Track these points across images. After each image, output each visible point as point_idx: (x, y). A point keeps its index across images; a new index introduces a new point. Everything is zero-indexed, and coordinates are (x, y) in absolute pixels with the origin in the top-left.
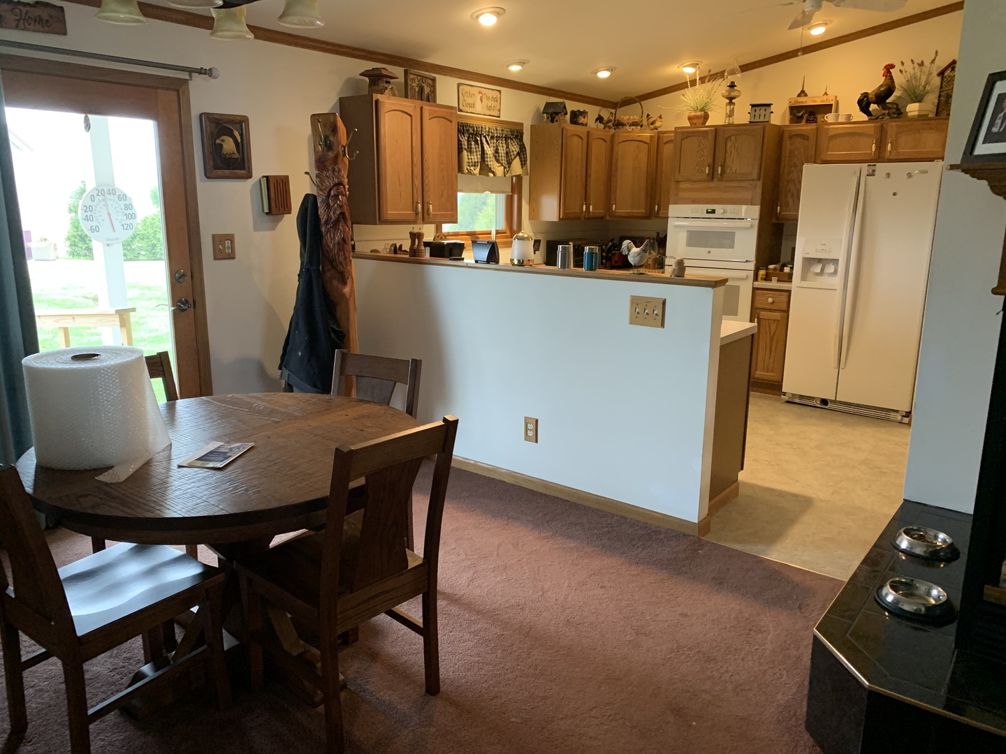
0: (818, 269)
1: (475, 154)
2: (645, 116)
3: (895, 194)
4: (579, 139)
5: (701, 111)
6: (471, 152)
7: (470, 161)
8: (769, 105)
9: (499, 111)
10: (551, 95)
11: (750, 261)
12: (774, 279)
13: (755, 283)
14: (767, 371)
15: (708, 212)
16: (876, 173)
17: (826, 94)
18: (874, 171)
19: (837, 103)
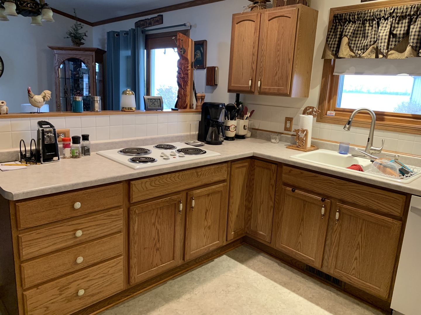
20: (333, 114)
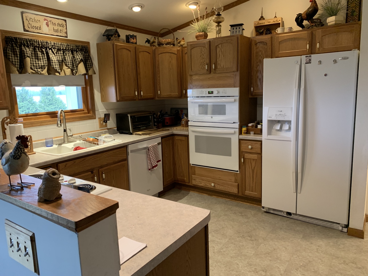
0: (278, 127)
1: (42, 60)
2: (175, 39)
3: (326, 75)
4: (128, 51)
5: (202, 32)
6: (38, 59)
7: (37, 65)
8: (242, 25)
9: (66, 33)
10: (109, 25)
11: (236, 123)
12: (252, 133)
13: (240, 136)
14: (252, 191)
15: (209, 93)
16: (312, 61)
17: (276, 17)
18: (310, 60)
19: (283, 22)
20: (21, 120)
